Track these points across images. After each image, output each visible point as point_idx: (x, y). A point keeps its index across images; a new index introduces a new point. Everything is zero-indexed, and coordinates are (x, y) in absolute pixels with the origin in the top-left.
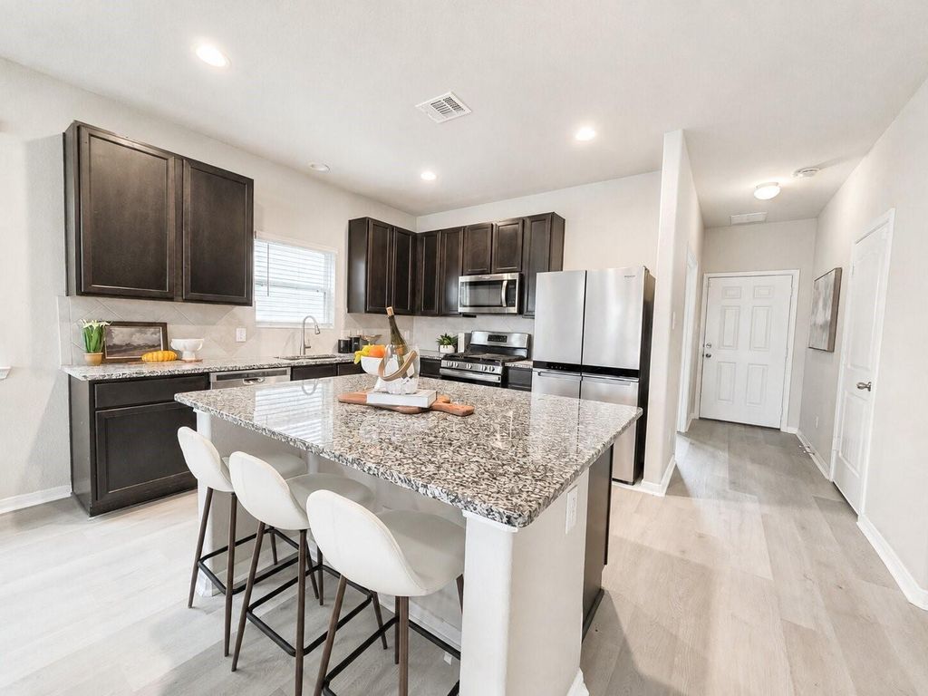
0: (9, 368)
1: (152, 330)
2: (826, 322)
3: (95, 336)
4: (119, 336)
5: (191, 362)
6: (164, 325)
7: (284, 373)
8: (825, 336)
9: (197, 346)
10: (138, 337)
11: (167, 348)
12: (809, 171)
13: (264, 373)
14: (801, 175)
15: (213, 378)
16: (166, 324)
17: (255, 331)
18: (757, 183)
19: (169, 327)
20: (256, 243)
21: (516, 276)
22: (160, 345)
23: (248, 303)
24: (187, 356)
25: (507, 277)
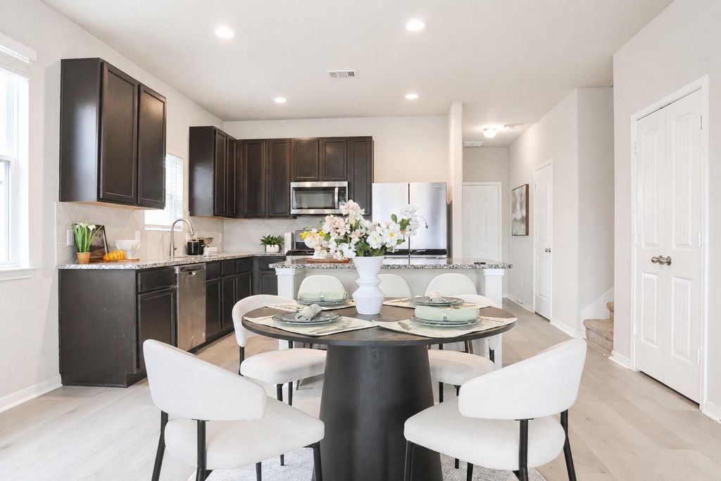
2: (523, 218)
8: (524, 227)
12: (511, 126)
14: (507, 127)
16: (104, 227)
17: (144, 233)
18: (485, 127)
21: (345, 184)
22: (104, 246)
25: (337, 184)
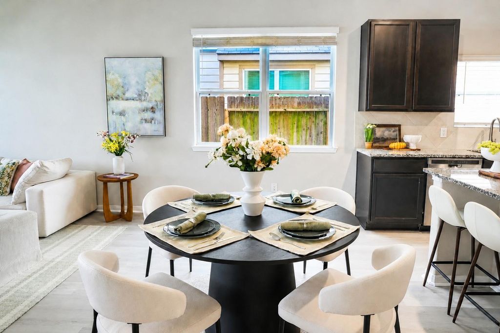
0: (337, 147)
1: (393, 129)
3: (370, 132)
4: (379, 133)
5: (414, 150)
6: (399, 126)
7: (477, 163)
9: (418, 140)
10: (387, 133)
11: (401, 140)
13: (461, 161)
15: (430, 162)
16: (400, 125)
17: (454, 130)
19: (402, 128)
20: (459, 63)
22: (397, 139)
23: (451, 110)
24: (412, 146)
